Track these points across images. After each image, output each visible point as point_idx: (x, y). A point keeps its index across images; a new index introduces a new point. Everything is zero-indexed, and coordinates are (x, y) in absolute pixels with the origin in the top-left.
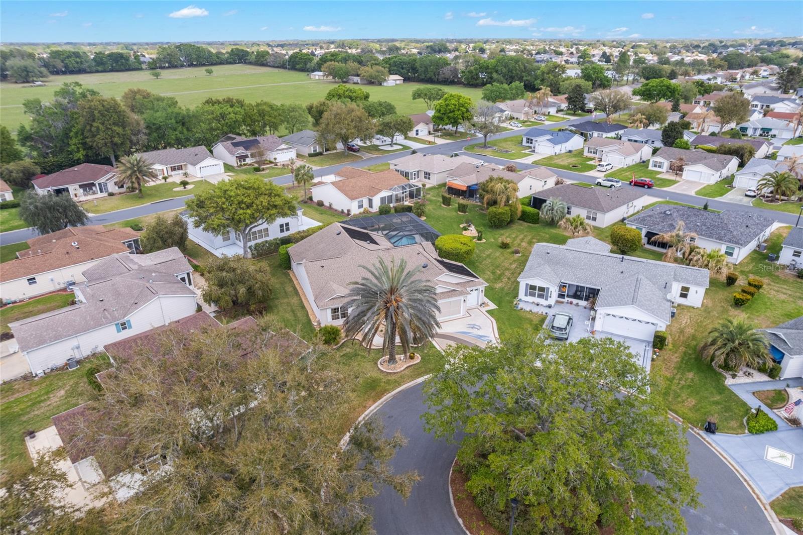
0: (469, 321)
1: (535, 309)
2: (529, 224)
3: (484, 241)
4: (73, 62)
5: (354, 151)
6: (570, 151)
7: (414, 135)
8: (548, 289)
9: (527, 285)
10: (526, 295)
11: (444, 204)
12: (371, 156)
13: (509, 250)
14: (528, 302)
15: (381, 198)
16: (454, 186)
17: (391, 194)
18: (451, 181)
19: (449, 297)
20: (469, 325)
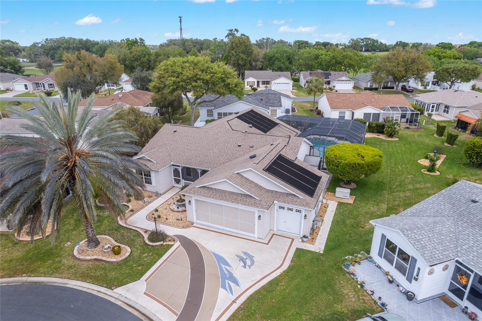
3: (438, 173)
10: (380, 254)
11: (437, 134)
14: (380, 268)
15: (364, 114)
16: (463, 119)
17: (379, 112)
18: (461, 113)
19: (235, 201)
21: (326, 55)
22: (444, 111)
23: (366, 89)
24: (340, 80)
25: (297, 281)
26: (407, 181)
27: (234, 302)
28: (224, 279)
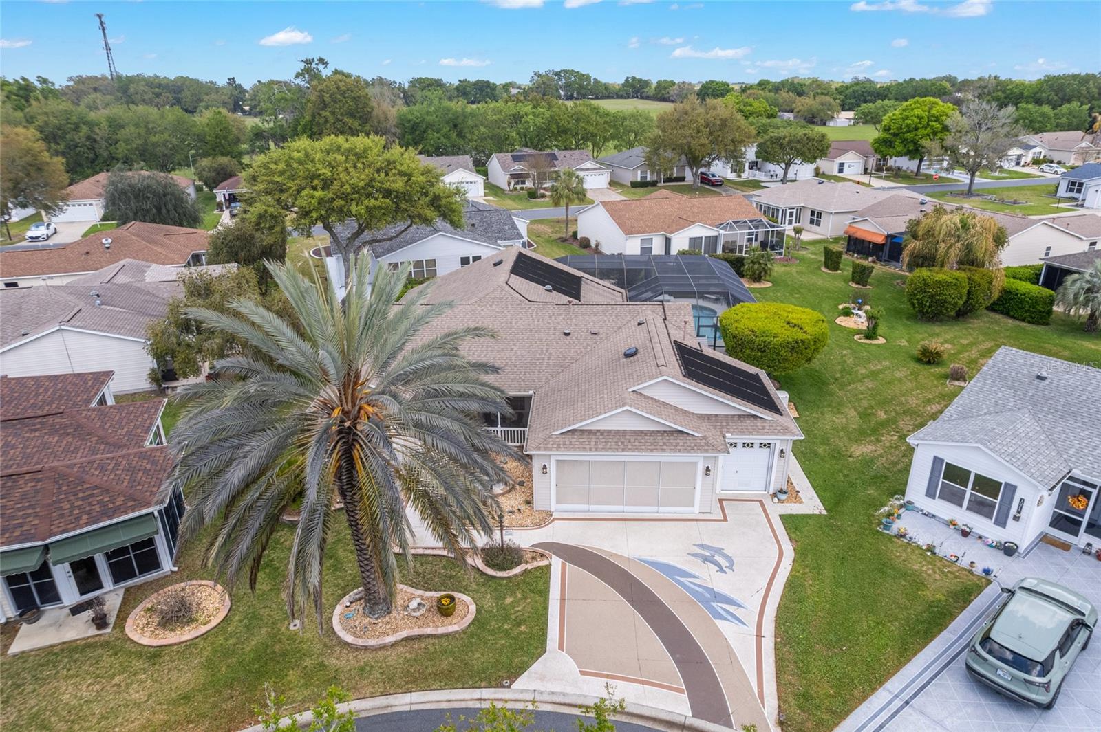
0: (709, 534)
1: (950, 546)
2: (1018, 323)
3: (881, 341)
5: (713, 184)
7: (835, 171)
8: (1012, 489)
9: (937, 461)
10: (930, 493)
11: (827, 267)
12: (738, 193)
13: (938, 370)
14: (934, 516)
15: (690, 239)
16: (859, 235)
17: (715, 234)
18: (853, 225)
19: (654, 448)
20: (702, 546)
21: (534, 115)
22: (812, 222)
23: (635, 185)
25: (828, 571)
26: (850, 361)
27: (759, 636)
28: (706, 602)
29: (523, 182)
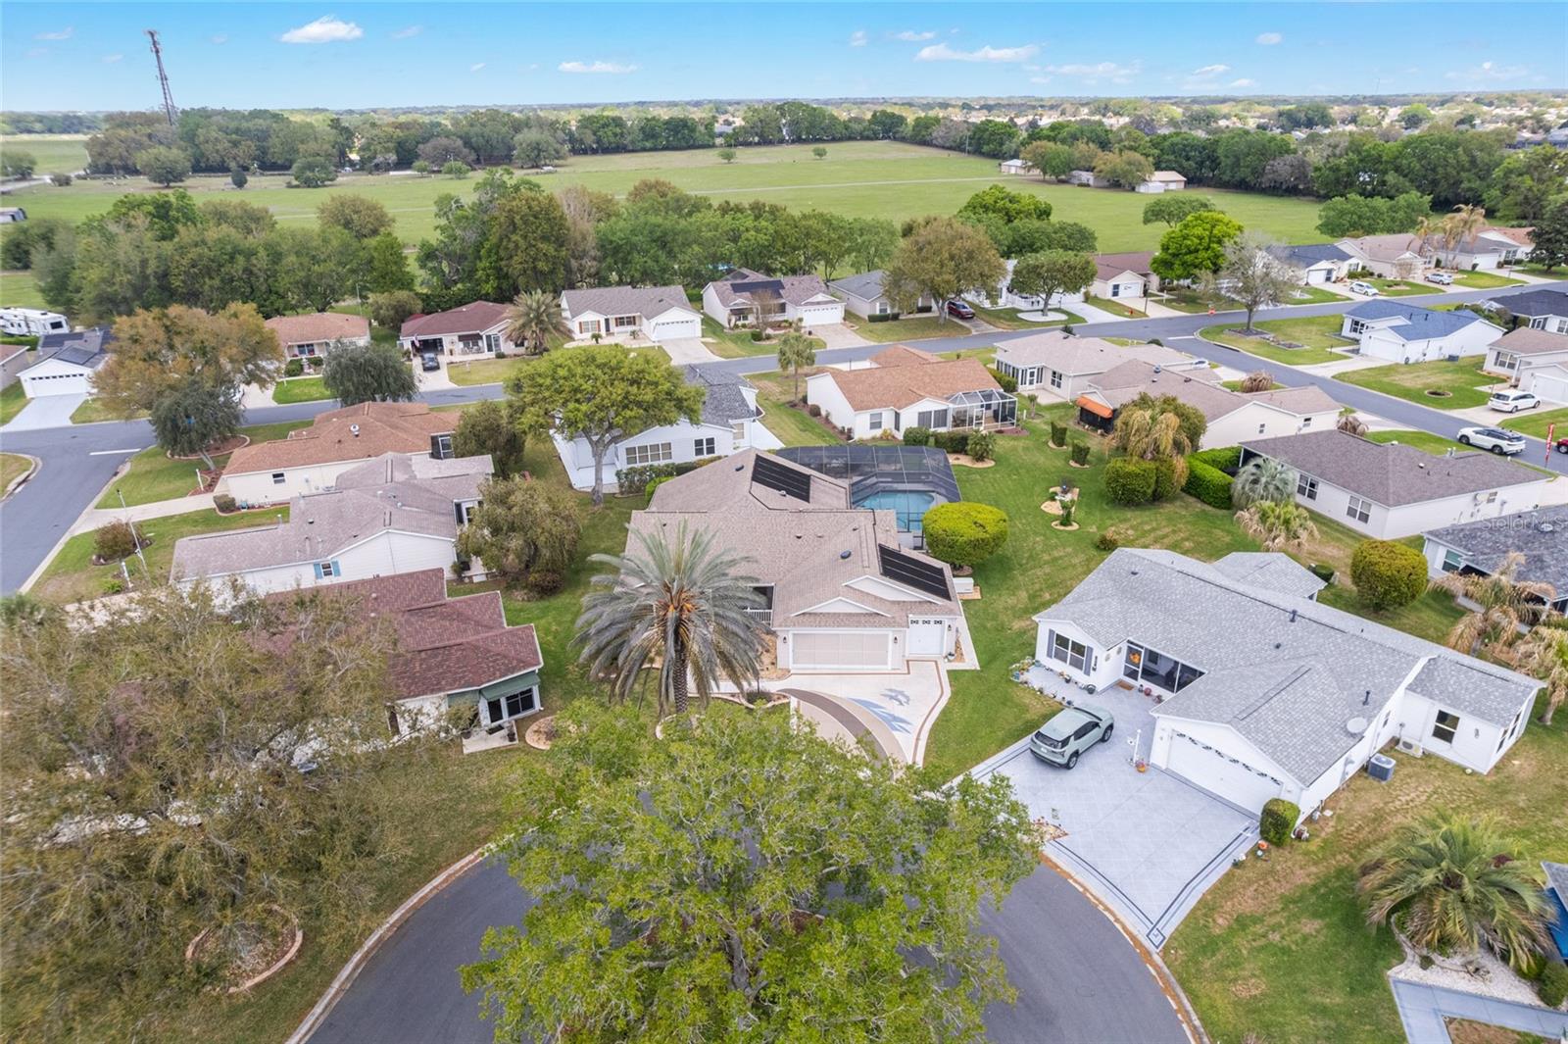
0: (896, 683)
2: (1205, 507)
3: (1075, 526)
4: (610, 133)
5: (963, 317)
6: (1452, 358)
7: (1109, 296)
8: (1091, 650)
9: (1051, 632)
10: (1049, 655)
11: (1052, 441)
12: (992, 329)
14: (1049, 670)
15: (920, 413)
16: (1091, 405)
17: (944, 407)
18: (1084, 395)
20: (891, 690)
22: (1053, 382)
23: (873, 319)
24: (812, 304)
25: (970, 705)
26: (1039, 548)
28: (888, 722)
29: (745, 318)
